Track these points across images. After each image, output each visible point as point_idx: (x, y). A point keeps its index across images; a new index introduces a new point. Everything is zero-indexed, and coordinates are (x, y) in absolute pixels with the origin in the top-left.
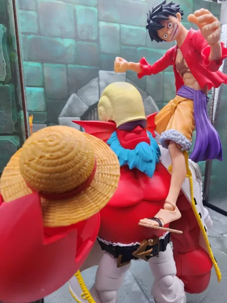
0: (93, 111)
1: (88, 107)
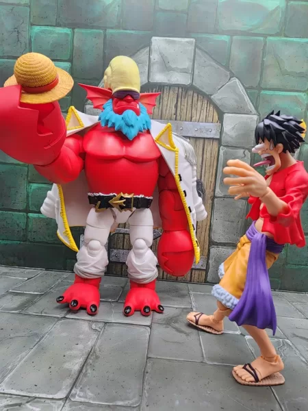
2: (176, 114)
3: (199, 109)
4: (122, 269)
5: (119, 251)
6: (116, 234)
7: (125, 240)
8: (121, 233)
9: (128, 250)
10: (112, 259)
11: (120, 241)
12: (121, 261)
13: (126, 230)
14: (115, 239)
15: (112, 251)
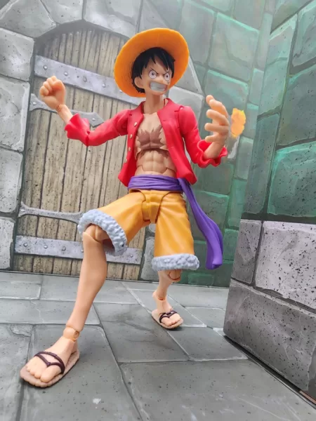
0: (64, 35)
1: (54, 25)
4: (32, 263)
5: (29, 238)
6: (27, 216)
7: (40, 224)
8: (34, 215)
9: (43, 238)
10: (20, 250)
11: (31, 226)
12: (32, 253)
13: (41, 210)
14: (25, 223)
15: (20, 239)
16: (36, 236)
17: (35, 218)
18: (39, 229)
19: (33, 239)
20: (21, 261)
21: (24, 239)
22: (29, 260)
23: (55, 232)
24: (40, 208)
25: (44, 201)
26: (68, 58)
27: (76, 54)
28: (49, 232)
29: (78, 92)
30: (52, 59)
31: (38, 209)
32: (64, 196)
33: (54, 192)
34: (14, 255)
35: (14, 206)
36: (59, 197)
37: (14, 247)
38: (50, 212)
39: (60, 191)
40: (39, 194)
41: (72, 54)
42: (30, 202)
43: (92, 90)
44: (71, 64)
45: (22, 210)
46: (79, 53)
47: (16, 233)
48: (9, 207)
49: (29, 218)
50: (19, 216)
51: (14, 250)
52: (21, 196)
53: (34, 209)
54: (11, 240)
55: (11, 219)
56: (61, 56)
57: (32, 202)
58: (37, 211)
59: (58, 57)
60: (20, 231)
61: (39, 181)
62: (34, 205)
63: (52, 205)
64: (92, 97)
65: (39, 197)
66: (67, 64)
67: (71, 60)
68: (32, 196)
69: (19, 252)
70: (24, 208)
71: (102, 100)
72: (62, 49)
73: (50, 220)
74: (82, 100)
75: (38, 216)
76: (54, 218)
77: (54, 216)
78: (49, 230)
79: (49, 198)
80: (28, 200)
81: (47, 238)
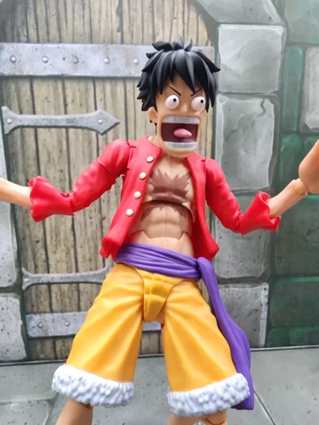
2: (120, 29)
3: (167, 16)
4: (54, 348)
5: (43, 316)
6: (34, 287)
7: (53, 295)
8: (42, 284)
9: (62, 312)
10: (34, 333)
11: (42, 299)
12: (50, 335)
13: (51, 275)
14: (34, 296)
15: (31, 318)
16: (52, 311)
17: (45, 287)
18: (54, 300)
19: (48, 316)
20: (39, 347)
21: (36, 318)
22: (49, 344)
23: (76, 302)
24: (49, 272)
25: (52, 262)
26: (42, 32)
27: (53, 21)
28: (68, 304)
29: (68, 84)
30: (19, 41)
31: (46, 275)
32: (79, 250)
33: (63, 246)
34: (29, 341)
35: (14, 277)
36: (72, 251)
37: (26, 330)
38: (63, 275)
39: (71, 242)
40: (44, 253)
41: (47, 24)
42: (33, 267)
43: (89, 74)
44: (49, 41)
45: (26, 280)
46: (58, 18)
47: (25, 312)
48: (8, 278)
49: (37, 289)
50: (24, 288)
51: (27, 335)
52: (20, 261)
53: (40, 275)
54: (20, 323)
55: (13, 294)
56: (32, 33)
57: (36, 266)
58: (46, 277)
59: (28, 37)
60: (29, 308)
61: (40, 234)
62: (40, 269)
63: (64, 266)
64: (91, 86)
65: (44, 257)
66: (44, 42)
67: (48, 33)
68: (34, 258)
69: (34, 336)
70: (27, 276)
71: (108, 86)
72: (31, 20)
73: (65, 287)
74: (78, 94)
75: (49, 284)
76: (71, 283)
77: (70, 280)
78: (67, 300)
79: (58, 256)
80: (31, 264)
81: (66, 311)
